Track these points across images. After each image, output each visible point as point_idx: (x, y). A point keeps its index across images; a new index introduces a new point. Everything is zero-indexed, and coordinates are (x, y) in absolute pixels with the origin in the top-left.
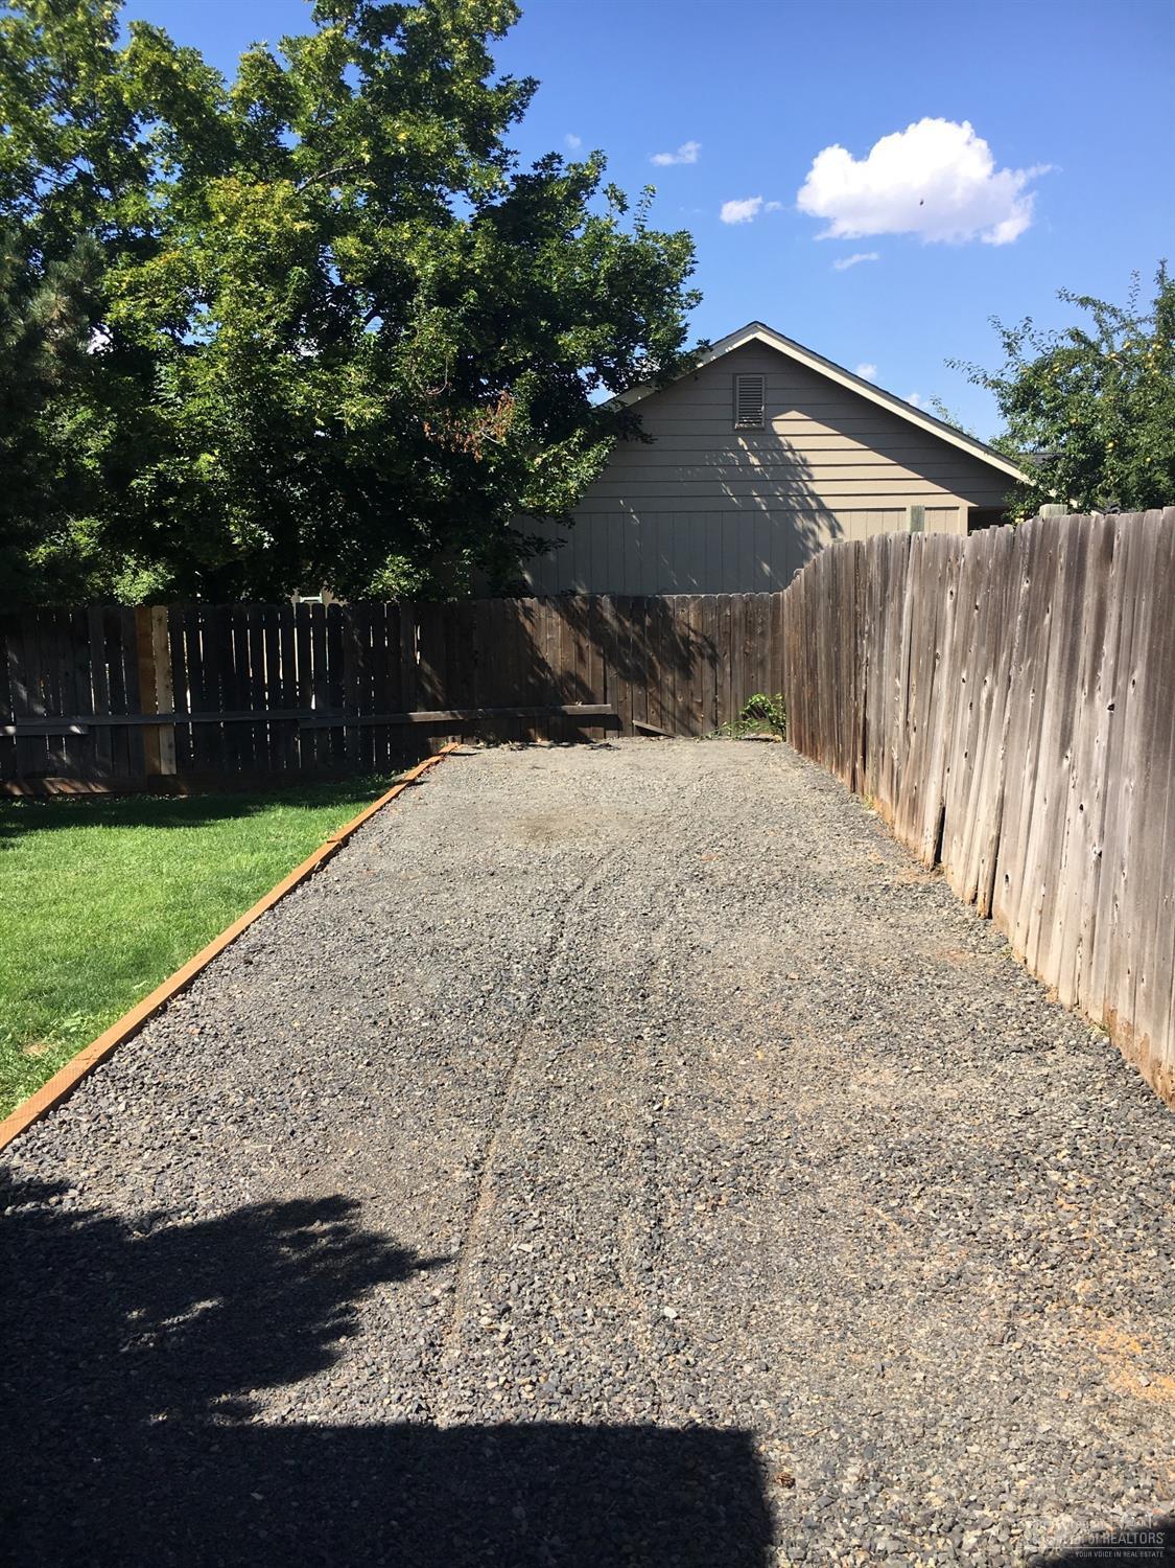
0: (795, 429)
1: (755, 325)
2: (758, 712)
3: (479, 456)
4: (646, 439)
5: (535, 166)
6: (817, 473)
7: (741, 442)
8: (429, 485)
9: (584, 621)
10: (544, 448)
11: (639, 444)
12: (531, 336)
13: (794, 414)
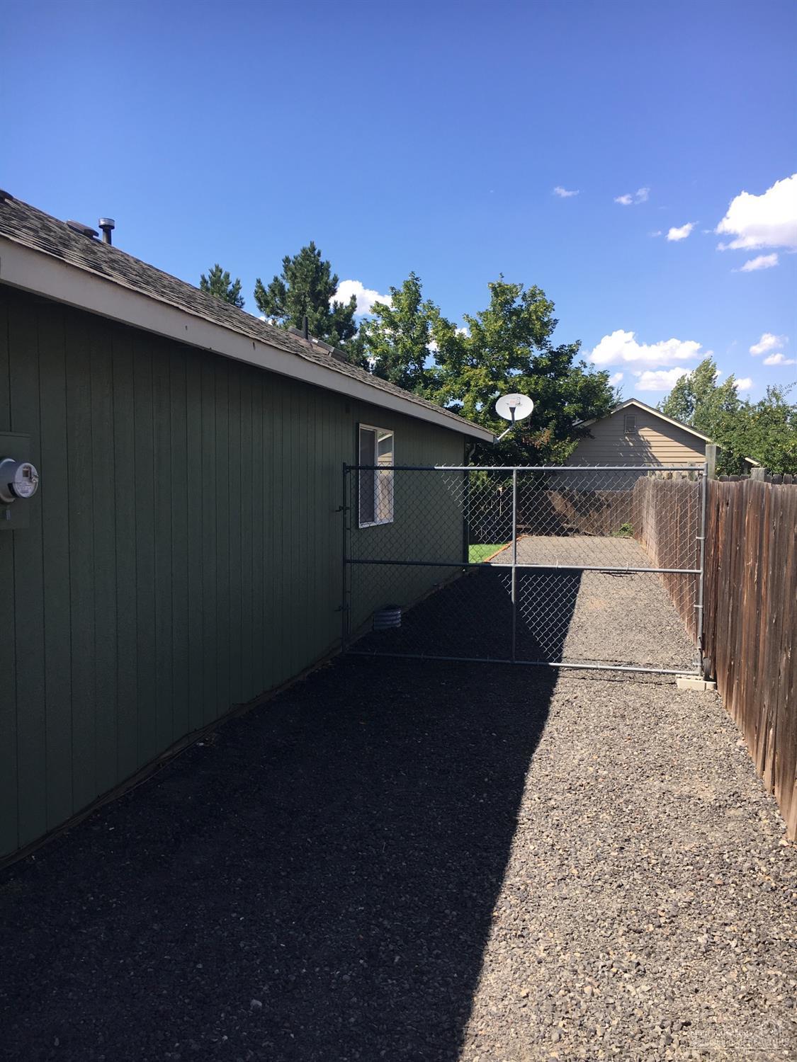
0: (646, 433)
1: (632, 400)
2: (625, 529)
3: (538, 447)
4: (592, 437)
5: (557, 349)
6: (652, 444)
7: (626, 438)
8: (522, 455)
9: (568, 497)
10: (558, 443)
11: (590, 439)
12: (554, 408)
13: (646, 429)
